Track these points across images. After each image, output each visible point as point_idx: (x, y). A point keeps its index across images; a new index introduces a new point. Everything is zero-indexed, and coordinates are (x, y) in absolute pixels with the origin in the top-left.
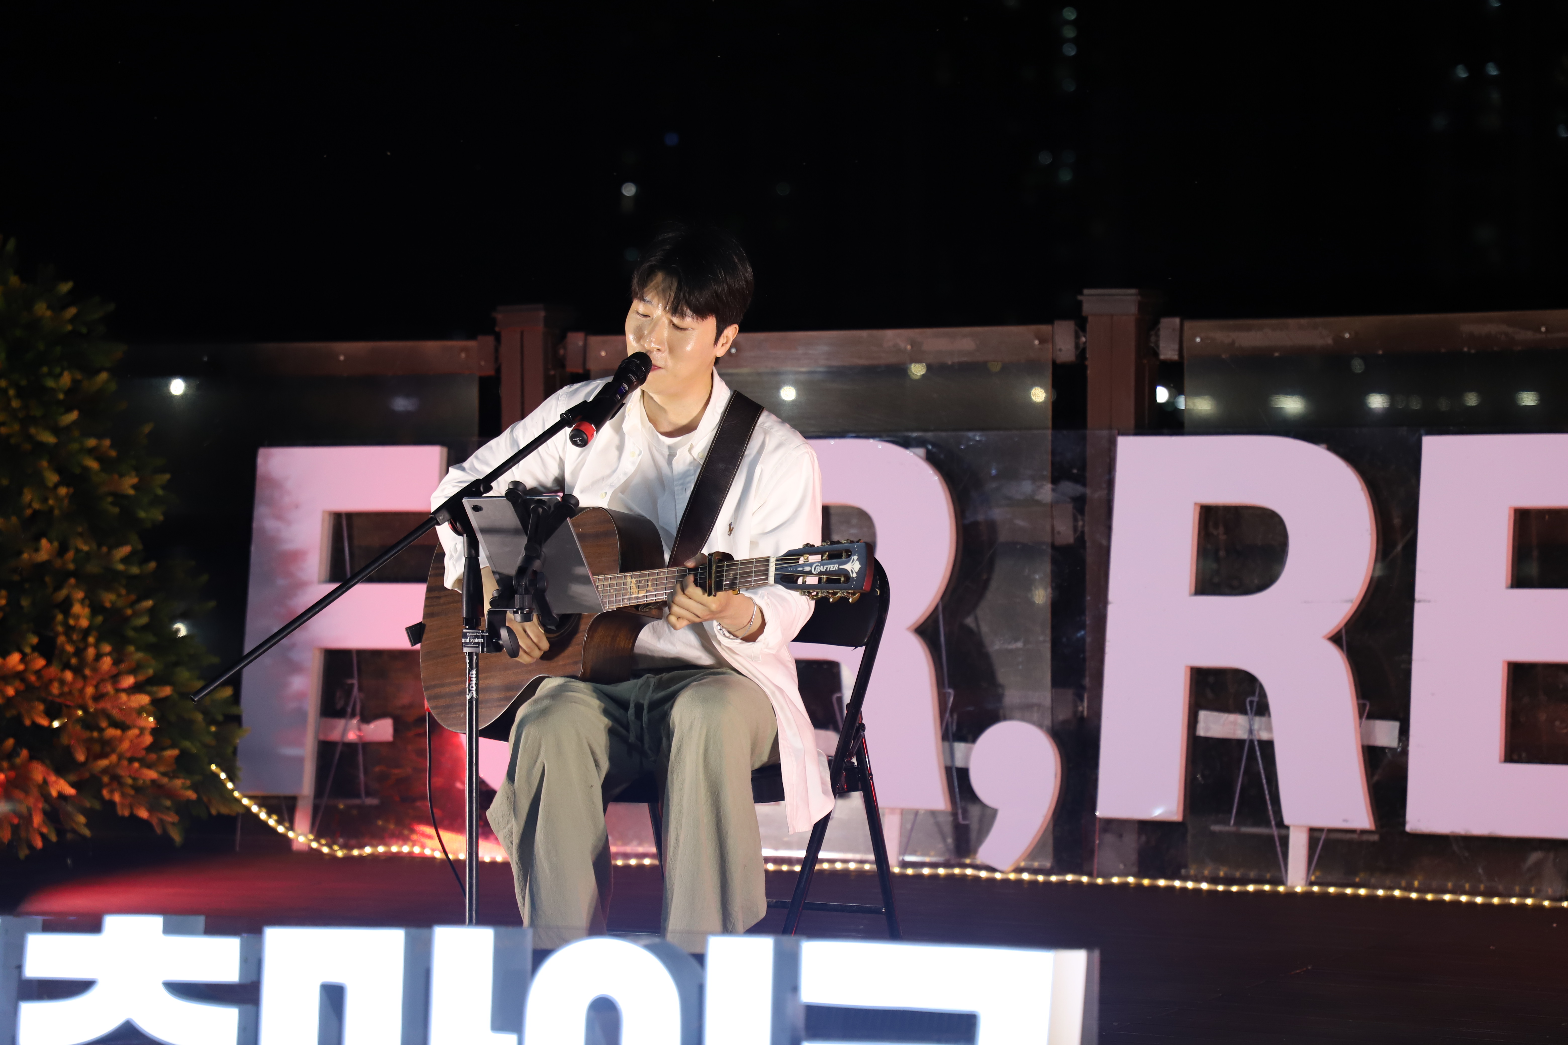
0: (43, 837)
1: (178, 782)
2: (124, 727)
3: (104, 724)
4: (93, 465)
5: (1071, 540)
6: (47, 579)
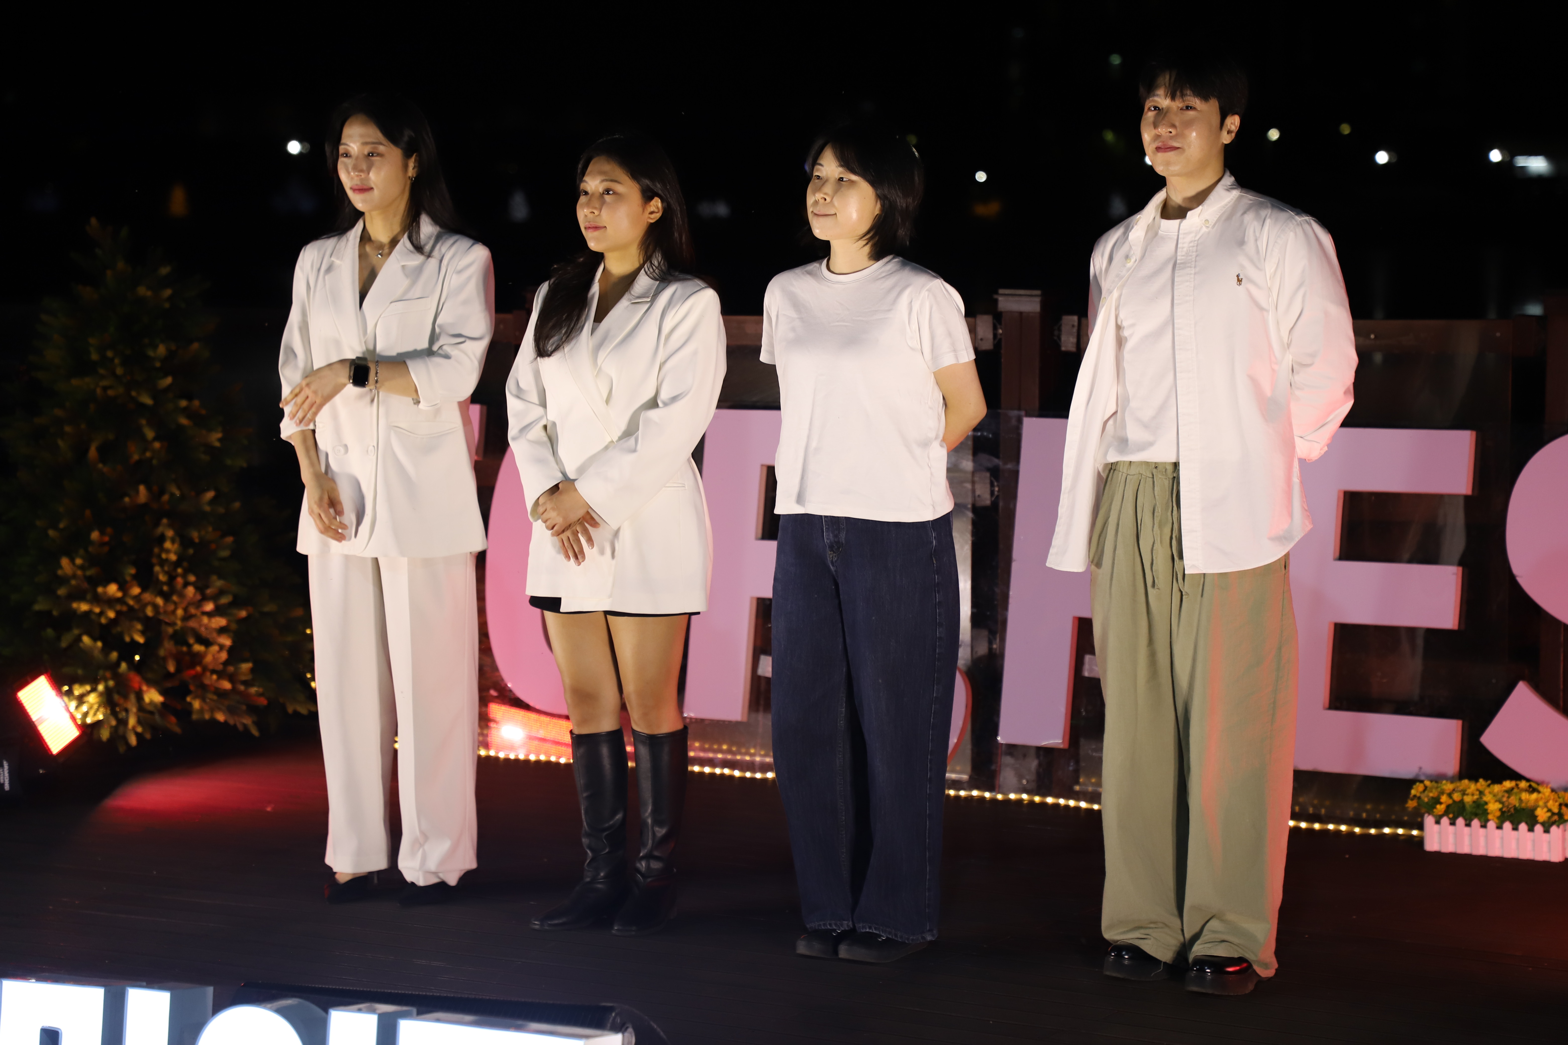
0: (137, 733)
3: (191, 641)
4: (184, 421)
5: (988, 502)
6: (147, 518)
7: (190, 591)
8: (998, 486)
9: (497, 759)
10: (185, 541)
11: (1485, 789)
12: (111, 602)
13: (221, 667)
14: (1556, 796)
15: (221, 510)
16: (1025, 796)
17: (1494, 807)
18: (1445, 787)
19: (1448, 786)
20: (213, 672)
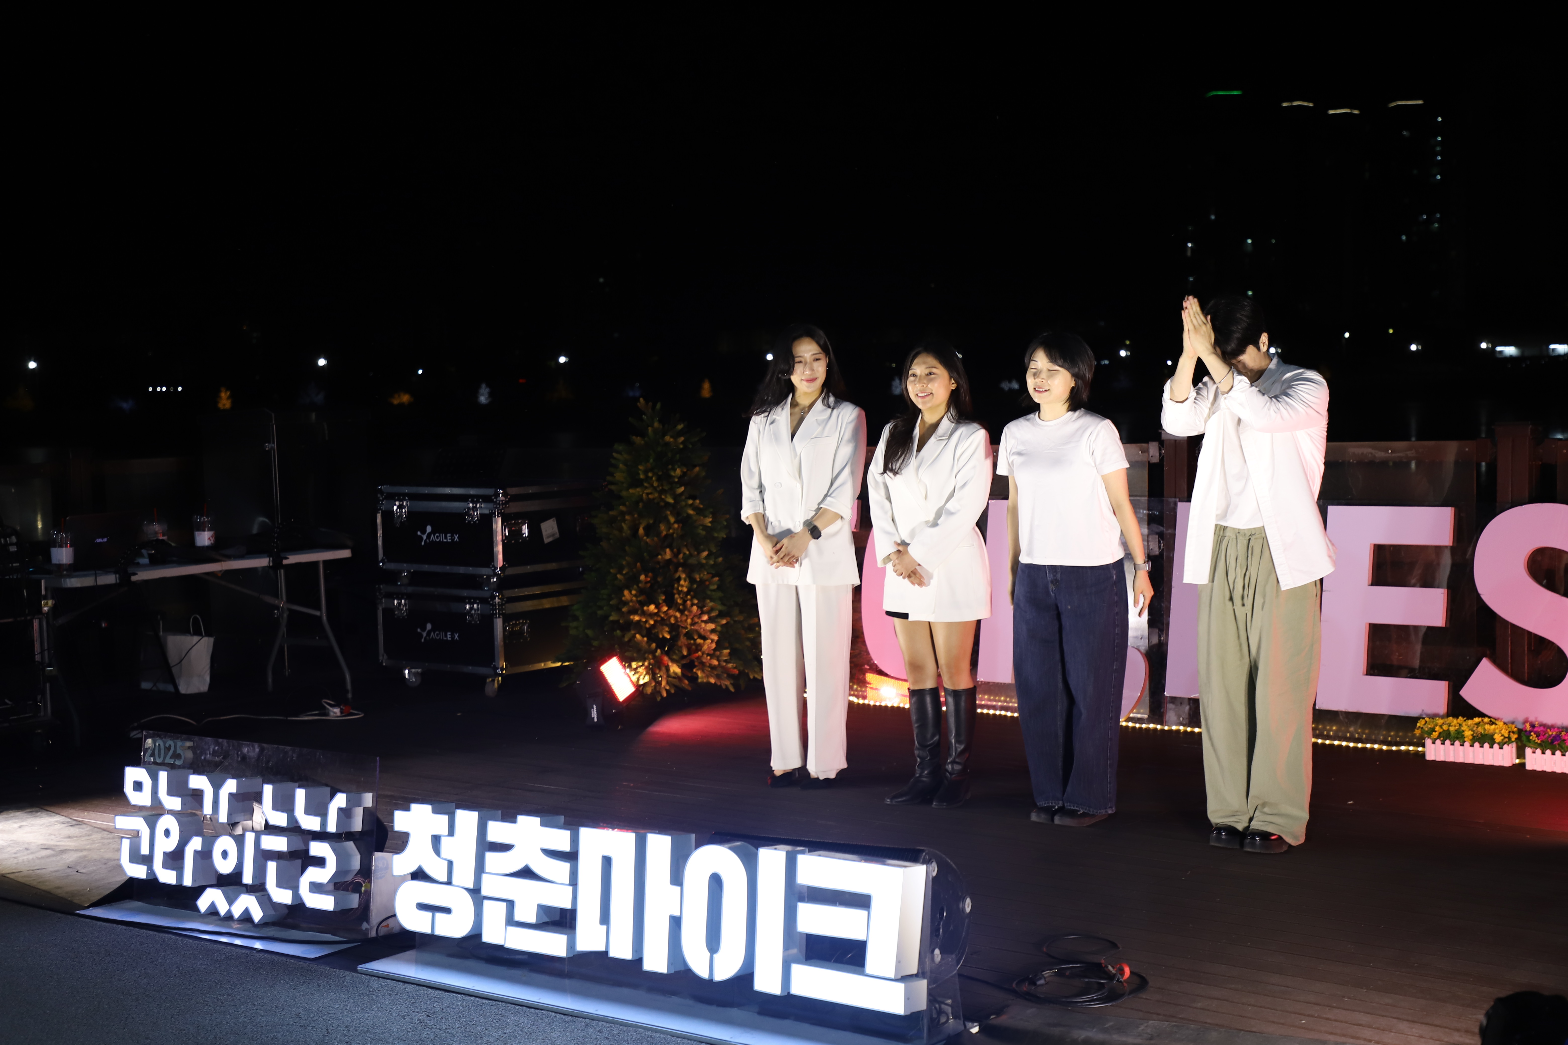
0: (666, 690)
1: (730, 665)
2: (704, 638)
3: (696, 637)
4: (691, 512)
5: (1157, 553)
6: (671, 567)
7: (695, 608)
8: (1163, 543)
9: (869, 705)
10: (692, 581)
11: (1463, 723)
12: (652, 615)
13: (712, 652)
14: (1507, 727)
15: (712, 562)
16: (1182, 728)
17: (1468, 733)
18: (1438, 721)
19: (1440, 721)
20: (708, 655)
